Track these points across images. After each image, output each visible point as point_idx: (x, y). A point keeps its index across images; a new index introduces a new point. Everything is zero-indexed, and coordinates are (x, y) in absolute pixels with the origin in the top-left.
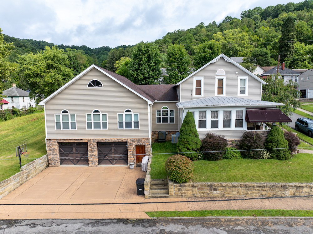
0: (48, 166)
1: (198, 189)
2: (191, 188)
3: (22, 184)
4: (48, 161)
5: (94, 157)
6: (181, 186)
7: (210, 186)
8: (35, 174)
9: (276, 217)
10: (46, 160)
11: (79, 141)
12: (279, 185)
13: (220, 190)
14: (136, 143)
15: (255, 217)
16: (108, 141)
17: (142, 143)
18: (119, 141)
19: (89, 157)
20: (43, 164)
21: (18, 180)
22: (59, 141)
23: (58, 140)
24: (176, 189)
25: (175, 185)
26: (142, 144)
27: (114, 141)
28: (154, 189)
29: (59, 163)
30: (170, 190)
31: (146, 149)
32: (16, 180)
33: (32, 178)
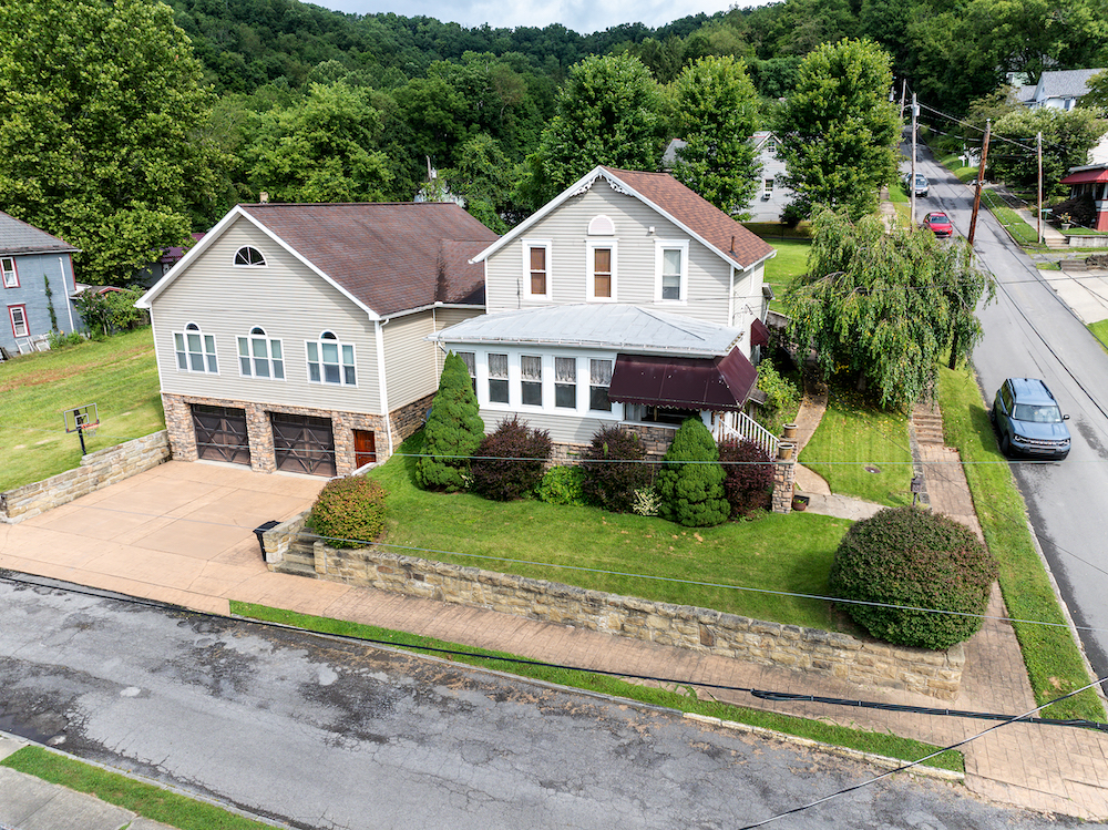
0: (169, 458)
1: (380, 569)
2: (363, 564)
3: (81, 496)
4: (169, 446)
5: (260, 447)
6: (339, 555)
7: (408, 567)
8: (123, 475)
9: (497, 673)
10: (164, 442)
12: (578, 596)
13: (431, 580)
14: (352, 423)
15: (450, 663)
16: (288, 412)
17: (364, 425)
18: (313, 414)
19: (252, 448)
20: (151, 453)
21: (68, 485)
22: (192, 401)
23: (184, 396)
24: (329, 560)
25: (327, 550)
26: (365, 428)
27: (301, 412)
29: (196, 453)
30: (316, 561)
31: (377, 444)
32: (60, 487)
33: (113, 483)
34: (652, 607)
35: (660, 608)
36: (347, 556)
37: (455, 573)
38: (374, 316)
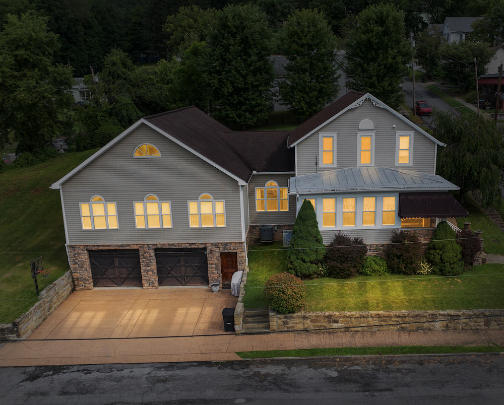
0: (73, 290)
1: (312, 321)
2: (301, 320)
3: (45, 319)
4: (73, 281)
5: (151, 273)
6: (286, 318)
7: (329, 317)
8: (58, 303)
9: (408, 355)
11: (124, 248)
12: (425, 314)
13: (343, 322)
14: (221, 249)
15: (381, 356)
16: (173, 247)
17: (231, 249)
18: (192, 247)
19: (143, 274)
20: (67, 287)
21: (39, 314)
22: (90, 248)
23: (87, 246)
24: (279, 322)
25: (279, 316)
26: (231, 251)
27: (184, 246)
28: (249, 322)
29: (92, 284)
30: (271, 324)
31: (239, 260)
32: (37, 314)
33: (55, 309)
34: (462, 313)
35: (466, 312)
36: (292, 317)
37: (358, 315)
38: (241, 182)
